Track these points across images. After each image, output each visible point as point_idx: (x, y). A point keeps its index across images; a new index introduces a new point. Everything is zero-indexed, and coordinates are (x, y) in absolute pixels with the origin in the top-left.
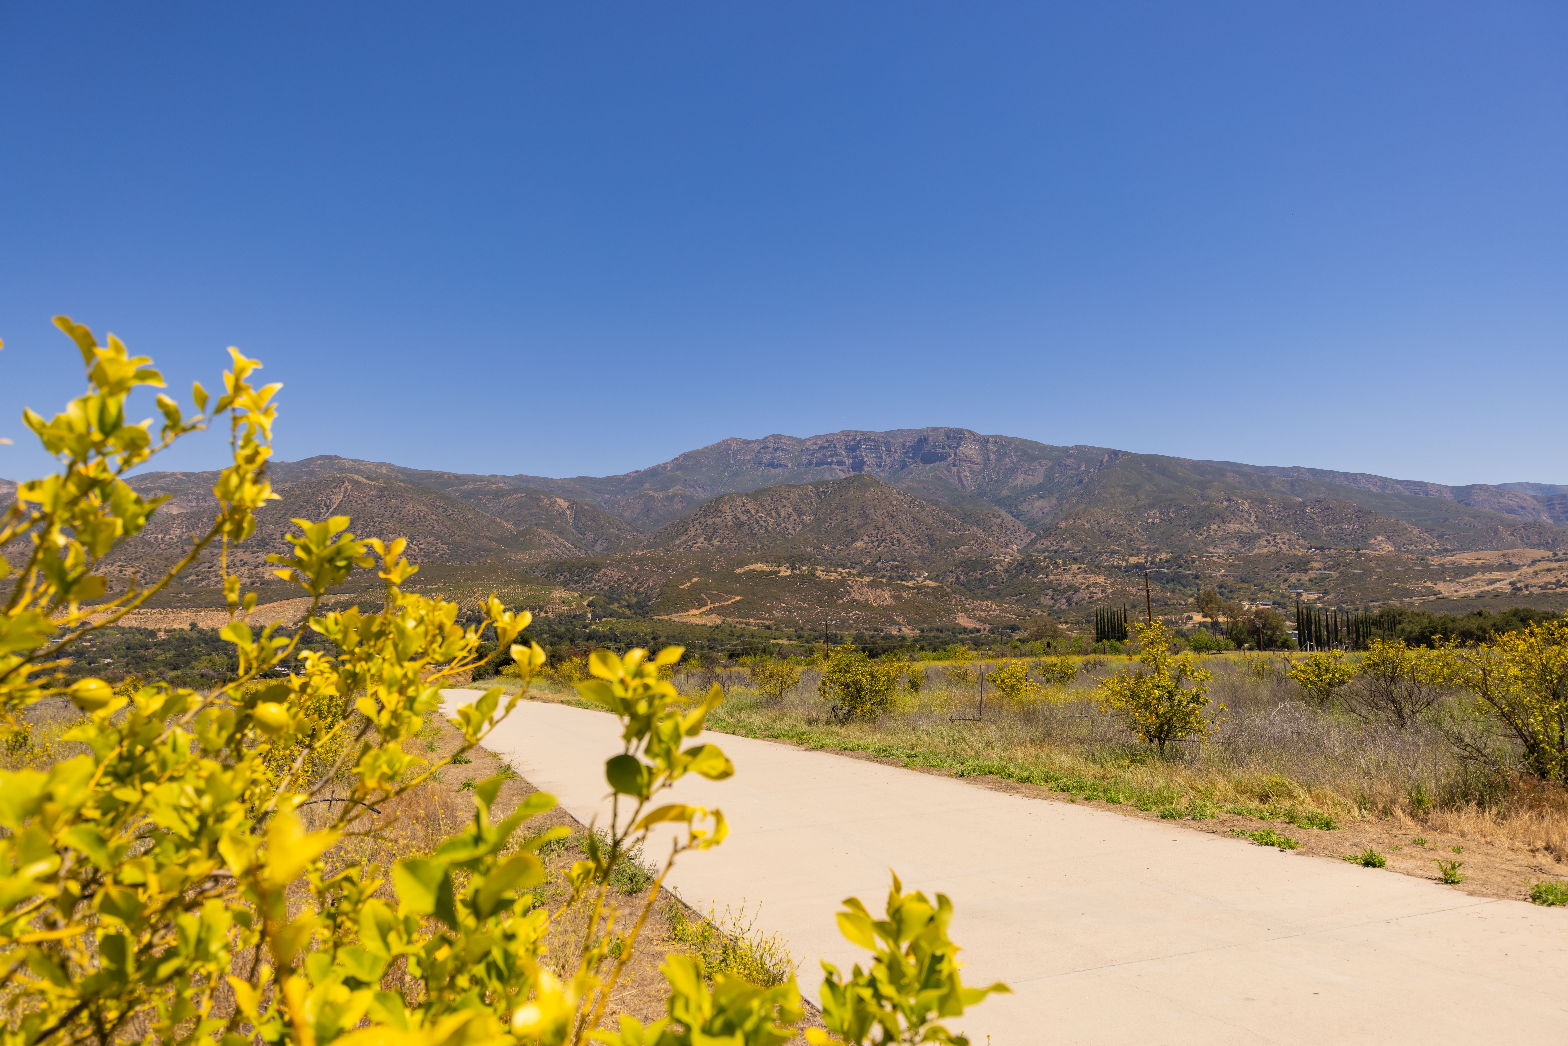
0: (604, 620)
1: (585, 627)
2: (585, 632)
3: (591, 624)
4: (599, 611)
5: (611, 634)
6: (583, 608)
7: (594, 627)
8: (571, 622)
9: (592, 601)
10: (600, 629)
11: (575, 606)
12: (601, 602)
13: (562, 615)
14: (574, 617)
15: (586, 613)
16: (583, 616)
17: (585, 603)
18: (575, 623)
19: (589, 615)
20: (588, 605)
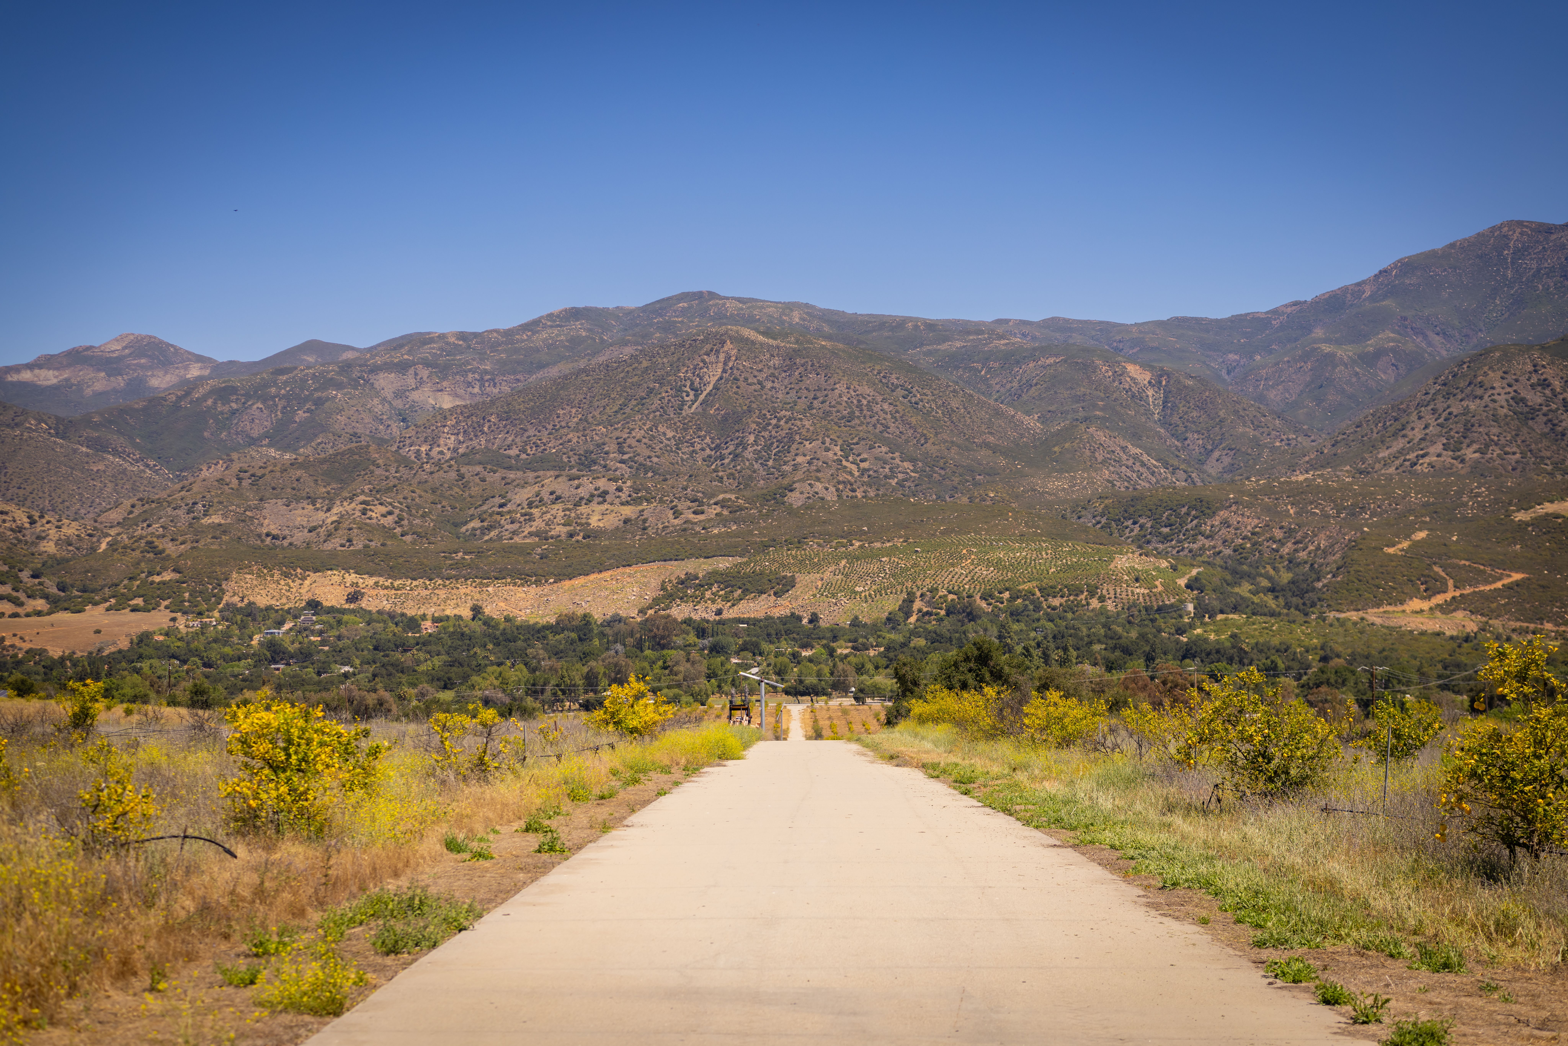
0: (1220, 617)
1: (1180, 631)
2: (1178, 642)
3: (1192, 626)
4: (1211, 598)
5: (1233, 647)
6: (1175, 591)
7: (1199, 631)
8: (1153, 621)
9: (1196, 579)
10: (1212, 637)
11: (1160, 588)
12: (1216, 581)
13: (1134, 605)
14: (1160, 610)
15: (1182, 602)
16: (1177, 610)
17: (1182, 582)
18: (1160, 622)
19: (1190, 607)
20: (1188, 586)
